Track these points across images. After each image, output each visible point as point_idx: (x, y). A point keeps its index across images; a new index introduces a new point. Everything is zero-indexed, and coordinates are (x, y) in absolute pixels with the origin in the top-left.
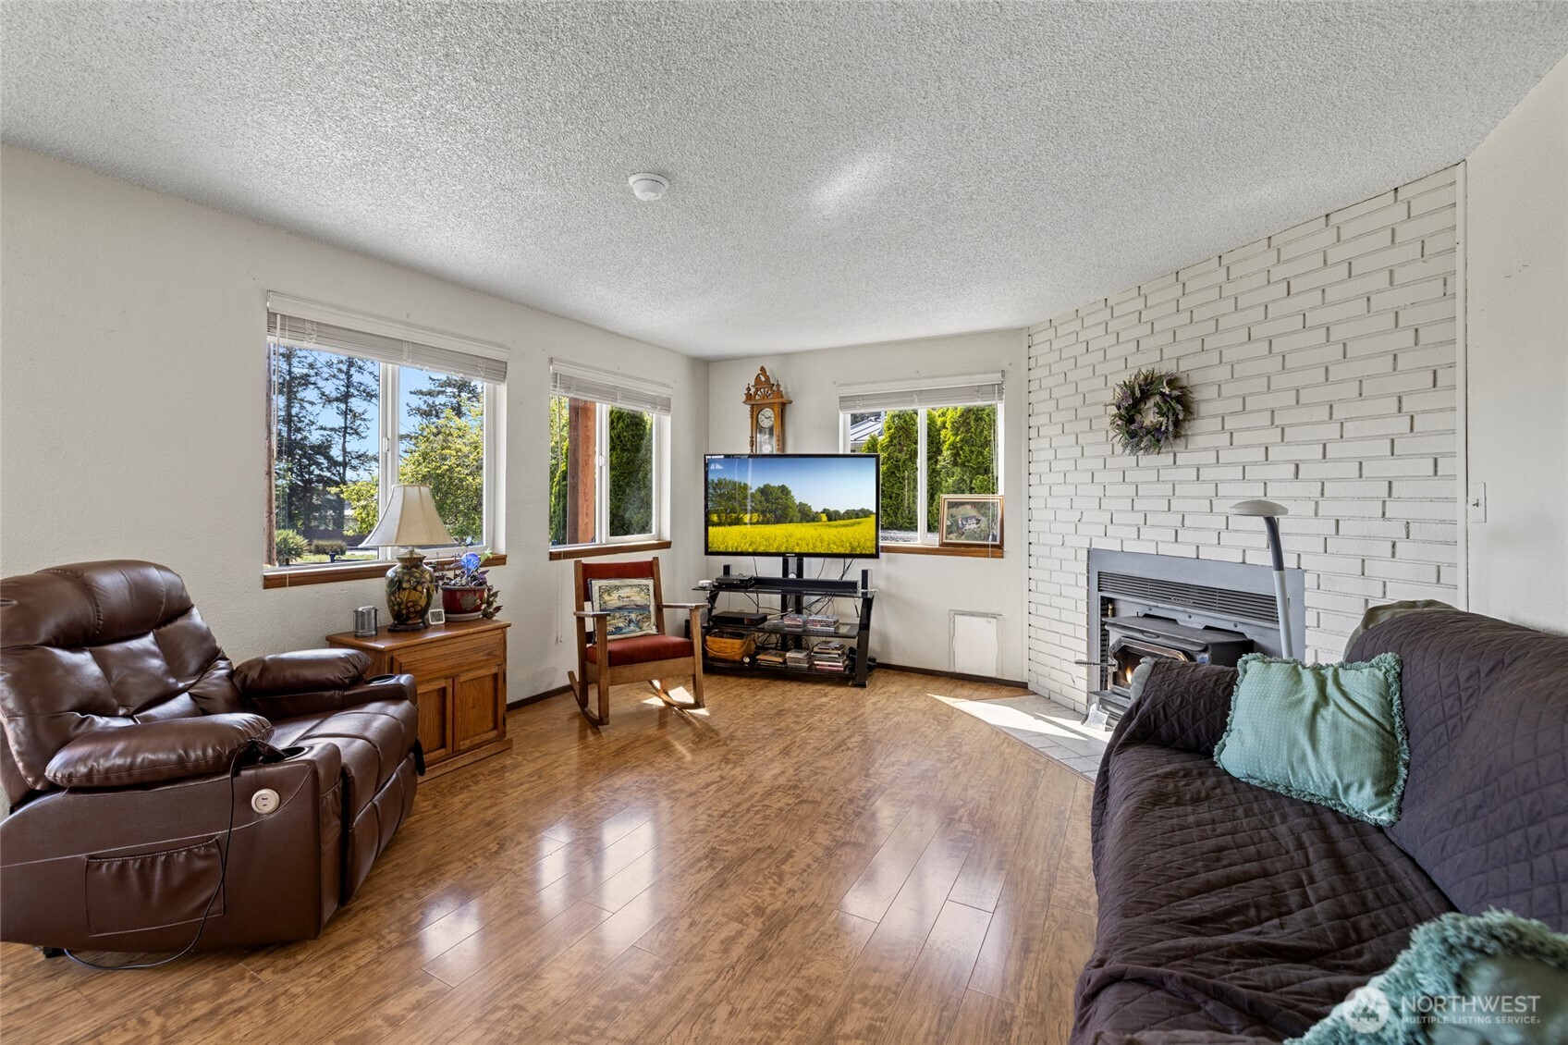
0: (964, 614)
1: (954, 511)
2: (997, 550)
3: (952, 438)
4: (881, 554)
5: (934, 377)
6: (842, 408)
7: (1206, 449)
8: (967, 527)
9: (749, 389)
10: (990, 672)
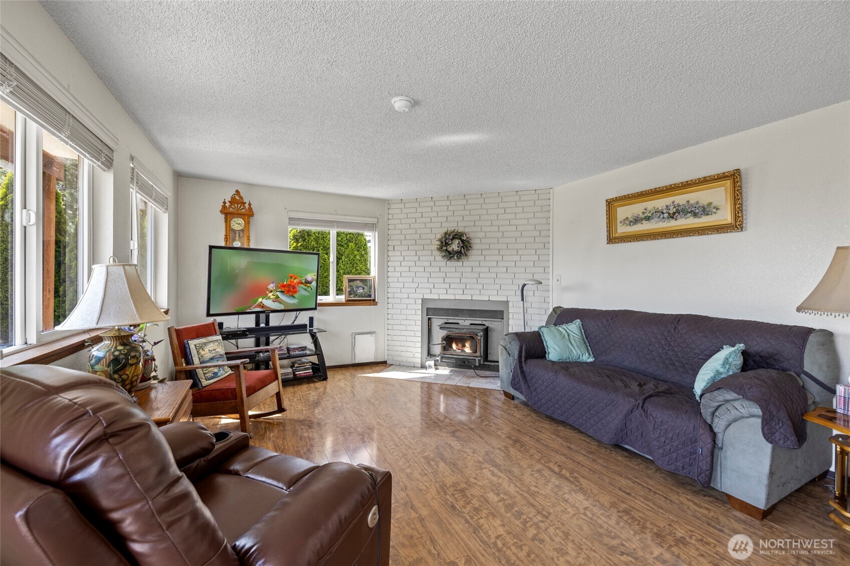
0: (359, 334)
1: (351, 283)
2: (373, 302)
3: (295, 244)
4: (318, 307)
5: (345, 215)
6: (290, 224)
7: (475, 261)
8: (358, 291)
9: (225, 203)
10: (372, 360)
